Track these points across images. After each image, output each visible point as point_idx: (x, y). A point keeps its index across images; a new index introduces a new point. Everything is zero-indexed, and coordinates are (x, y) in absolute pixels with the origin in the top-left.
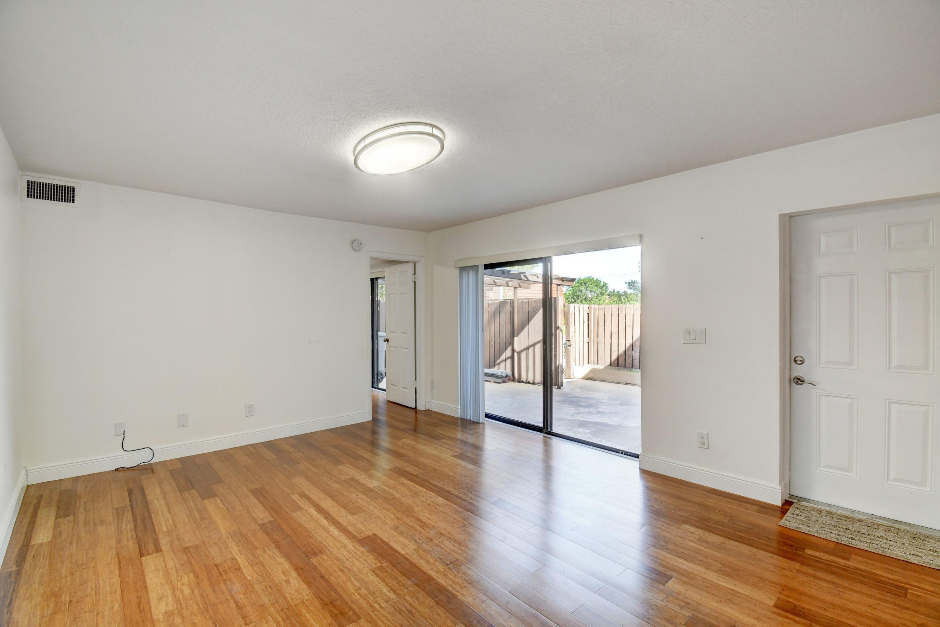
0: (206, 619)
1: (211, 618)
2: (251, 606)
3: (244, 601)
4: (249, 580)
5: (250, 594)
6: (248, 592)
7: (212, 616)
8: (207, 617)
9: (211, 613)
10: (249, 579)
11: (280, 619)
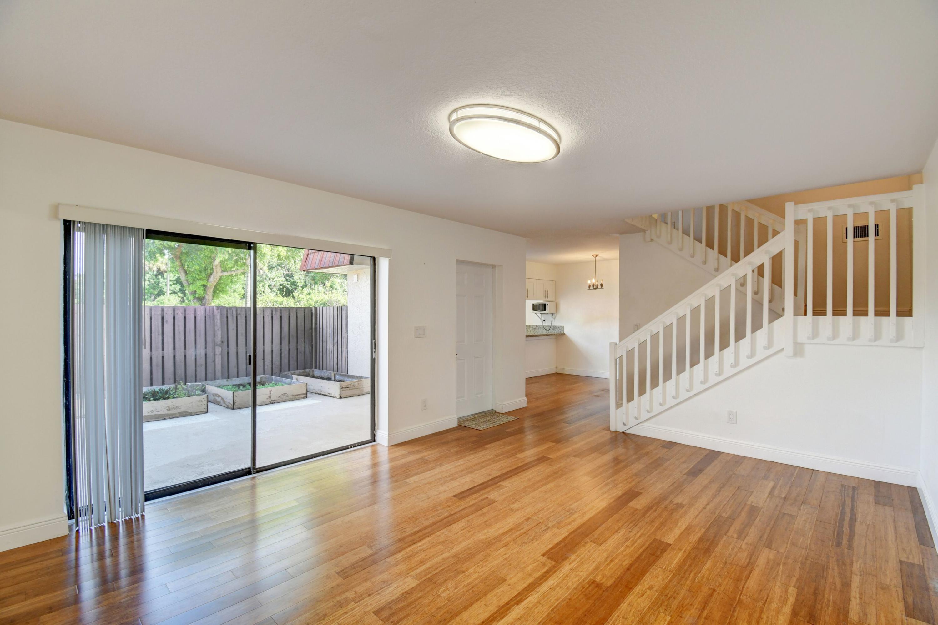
0: (737, 619)
1: (732, 616)
2: (697, 597)
3: (696, 605)
4: (671, 616)
5: (686, 605)
6: (685, 609)
7: (730, 617)
8: (734, 619)
9: (729, 619)
10: (670, 618)
11: (692, 574)
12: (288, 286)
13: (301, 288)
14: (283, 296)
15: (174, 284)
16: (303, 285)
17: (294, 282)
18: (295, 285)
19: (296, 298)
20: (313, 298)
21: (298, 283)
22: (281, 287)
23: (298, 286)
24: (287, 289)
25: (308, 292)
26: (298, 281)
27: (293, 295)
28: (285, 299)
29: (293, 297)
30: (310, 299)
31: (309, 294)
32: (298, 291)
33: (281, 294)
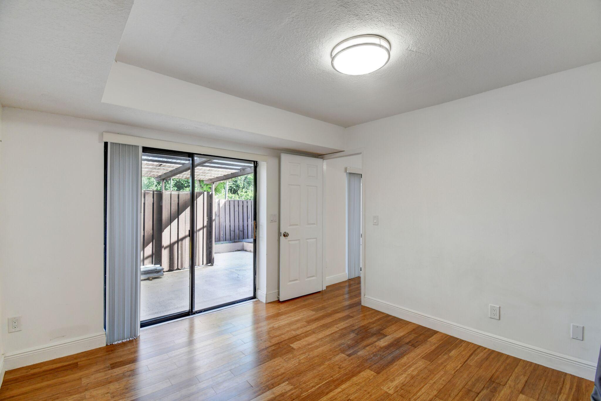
12: (235, 187)
13: (242, 189)
14: (231, 193)
15: (174, 187)
16: (243, 187)
17: (237, 185)
18: (238, 187)
19: (239, 195)
20: (249, 195)
21: (240, 185)
22: (231, 188)
23: (240, 187)
24: (234, 189)
25: (246, 191)
26: (240, 184)
27: (238, 193)
28: (233, 195)
29: (238, 194)
30: (247, 195)
31: (246, 192)
32: (240, 191)
33: (231, 192)
